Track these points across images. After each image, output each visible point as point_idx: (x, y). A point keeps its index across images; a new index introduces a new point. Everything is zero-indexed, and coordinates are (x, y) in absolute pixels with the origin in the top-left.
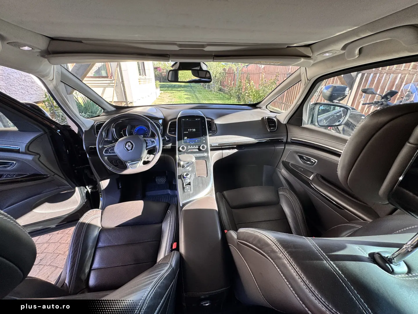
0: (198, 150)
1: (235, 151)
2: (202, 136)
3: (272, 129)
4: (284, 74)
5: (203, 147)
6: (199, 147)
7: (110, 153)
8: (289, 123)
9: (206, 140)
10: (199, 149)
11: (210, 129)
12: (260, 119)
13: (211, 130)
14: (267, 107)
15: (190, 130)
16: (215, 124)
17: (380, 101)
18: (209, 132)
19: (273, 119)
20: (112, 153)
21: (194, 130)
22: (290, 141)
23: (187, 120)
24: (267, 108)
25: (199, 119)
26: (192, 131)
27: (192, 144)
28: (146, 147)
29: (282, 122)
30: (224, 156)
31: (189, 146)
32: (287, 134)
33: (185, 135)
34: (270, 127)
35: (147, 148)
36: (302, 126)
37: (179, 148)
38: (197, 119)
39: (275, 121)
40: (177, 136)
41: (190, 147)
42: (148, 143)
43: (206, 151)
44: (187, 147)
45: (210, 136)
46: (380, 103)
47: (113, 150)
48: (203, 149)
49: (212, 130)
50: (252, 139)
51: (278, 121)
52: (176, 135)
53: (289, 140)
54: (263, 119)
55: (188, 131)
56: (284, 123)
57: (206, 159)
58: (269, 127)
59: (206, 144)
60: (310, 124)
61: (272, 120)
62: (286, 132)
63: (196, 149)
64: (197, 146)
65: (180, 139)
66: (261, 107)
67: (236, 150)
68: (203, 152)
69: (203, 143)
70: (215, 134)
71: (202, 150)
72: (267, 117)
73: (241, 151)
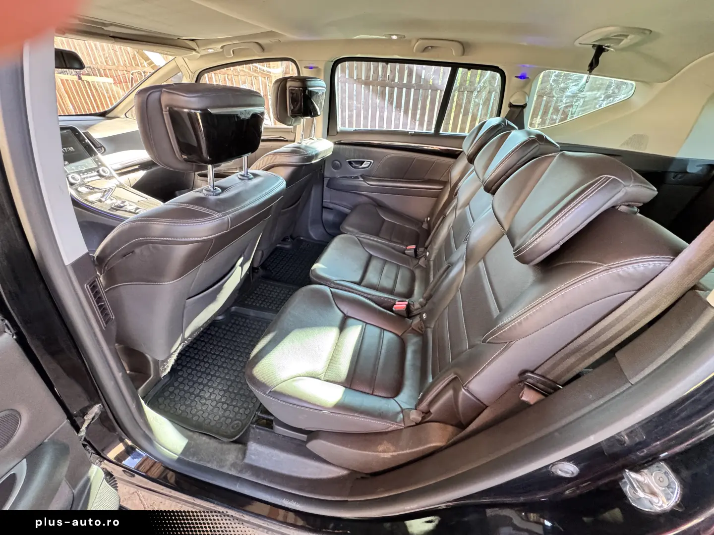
0: (99, 178)
2: (91, 156)
5: (104, 171)
6: (98, 172)
9: (101, 161)
10: (100, 175)
11: (95, 146)
13: (97, 148)
14: (127, 115)
21: (72, 149)
24: (127, 117)
25: (73, 130)
26: (69, 152)
27: (83, 170)
31: (82, 175)
41: (84, 175)
44: (79, 175)
48: (105, 173)
59: (105, 166)
63: (95, 176)
64: (93, 172)
69: (99, 166)
71: (106, 176)
73: (149, 171)
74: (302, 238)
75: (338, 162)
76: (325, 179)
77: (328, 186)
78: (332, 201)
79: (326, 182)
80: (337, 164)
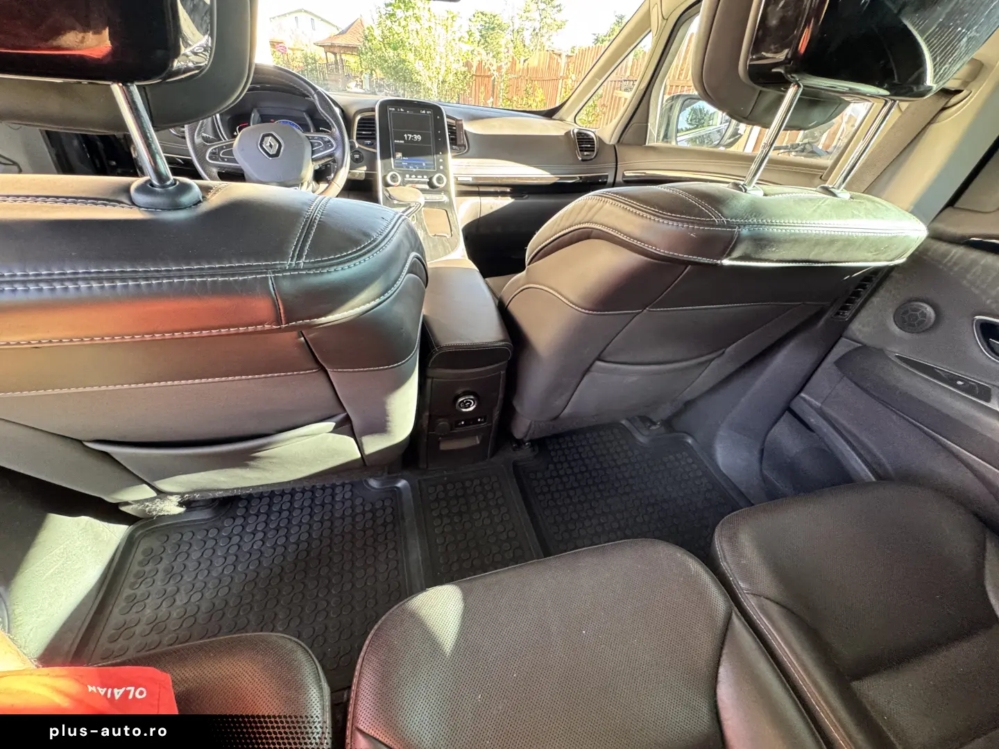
0: (427, 187)
1: (508, 201)
2: (437, 153)
3: (587, 155)
4: (615, 81)
5: (439, 179)
6: (431, 179)
7: (223, 160)
8: (622, 143)
9: (445, 164)
10: (430, 184)
11: (454, 141)
12: (562, 133)
13: (456, 145)
14: (577, 118)
15: (408, 137)
16: (465, 133)
17: (801, 143)
18: (452, 148)
19: (587, 135)
20: (227, 161)
21: (418, 137)
22: (621, 180)
23: (402, 110)
24: (575, 122)
25: (428, 112)
26: (412, 141)
27: (414, 170)
28: (312, 155)
29: (607, 142)
30: (485, 212)
31: (407, 176)
32: (617, 165)
33: (399, 148)
34: (582, 150)
35: (313, 157)
36: (647, 144)
37: (384, 178)
38: (424, 112)
39: (593, 139)
40: (378, 151)
41: (410, 177)
42: (316, 144)
43: (446, 191)
44: (404, 177)
45: (454, 157)
46: (799, 148)
47: (230, 153)
48: (439, 183)
49: (459, 143)
50: (546, 173)
51: (600, 140)
52: (375, 148)
53: (619, 179)
54: (568, 134)
55: (404, 139)
56: (611, 143)
57: (448, 207)
58: (580, 151)
59: (445, 172)
60: (663, 140)
61: (585, 137)
62: (614, 160)
63: (423, 183)
64: (425, 177)
65: (386, 154)
66: (564, 117)
67: (509, 198)
68: (439, 191)
69: (439, 171)
70: (466, 155)
71: (438, 187)
72: (576, 131)
73: (520, 201)
74: (690, 441)
75: (929, 311)
76: (843, 339)
77: (838, 363)
78: (829, 411)
79: (840, 349)
80: (924, 315)
